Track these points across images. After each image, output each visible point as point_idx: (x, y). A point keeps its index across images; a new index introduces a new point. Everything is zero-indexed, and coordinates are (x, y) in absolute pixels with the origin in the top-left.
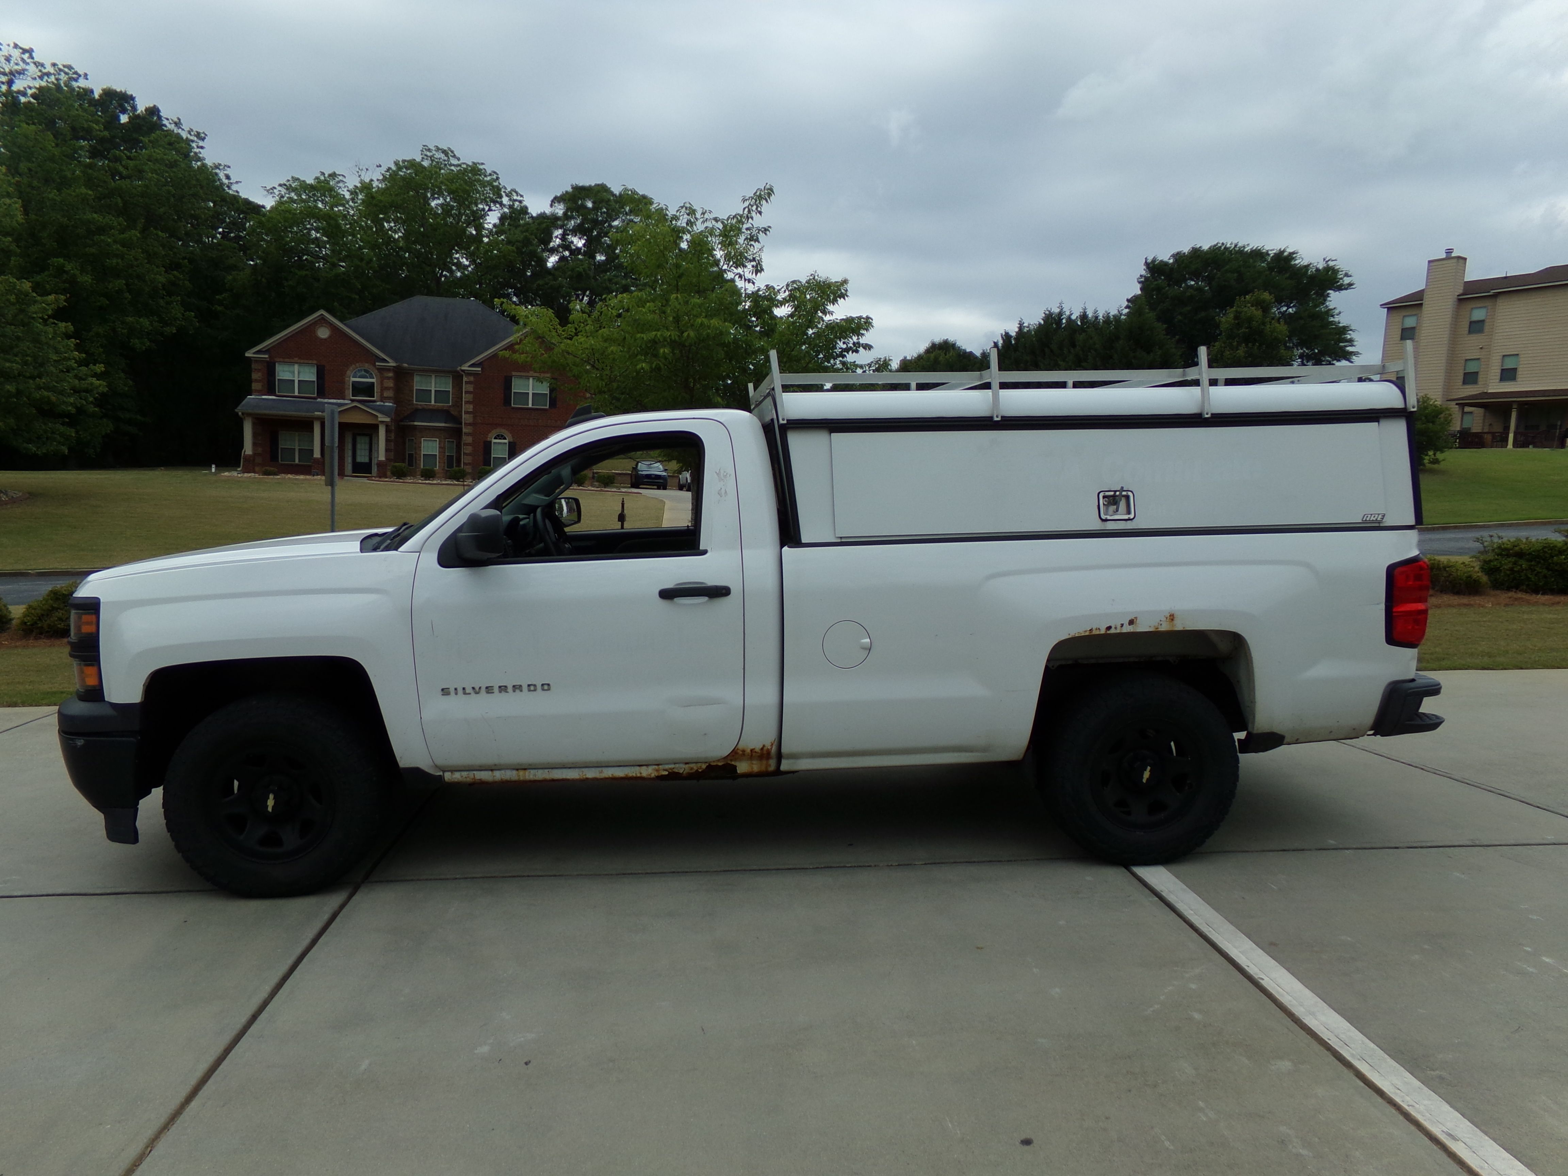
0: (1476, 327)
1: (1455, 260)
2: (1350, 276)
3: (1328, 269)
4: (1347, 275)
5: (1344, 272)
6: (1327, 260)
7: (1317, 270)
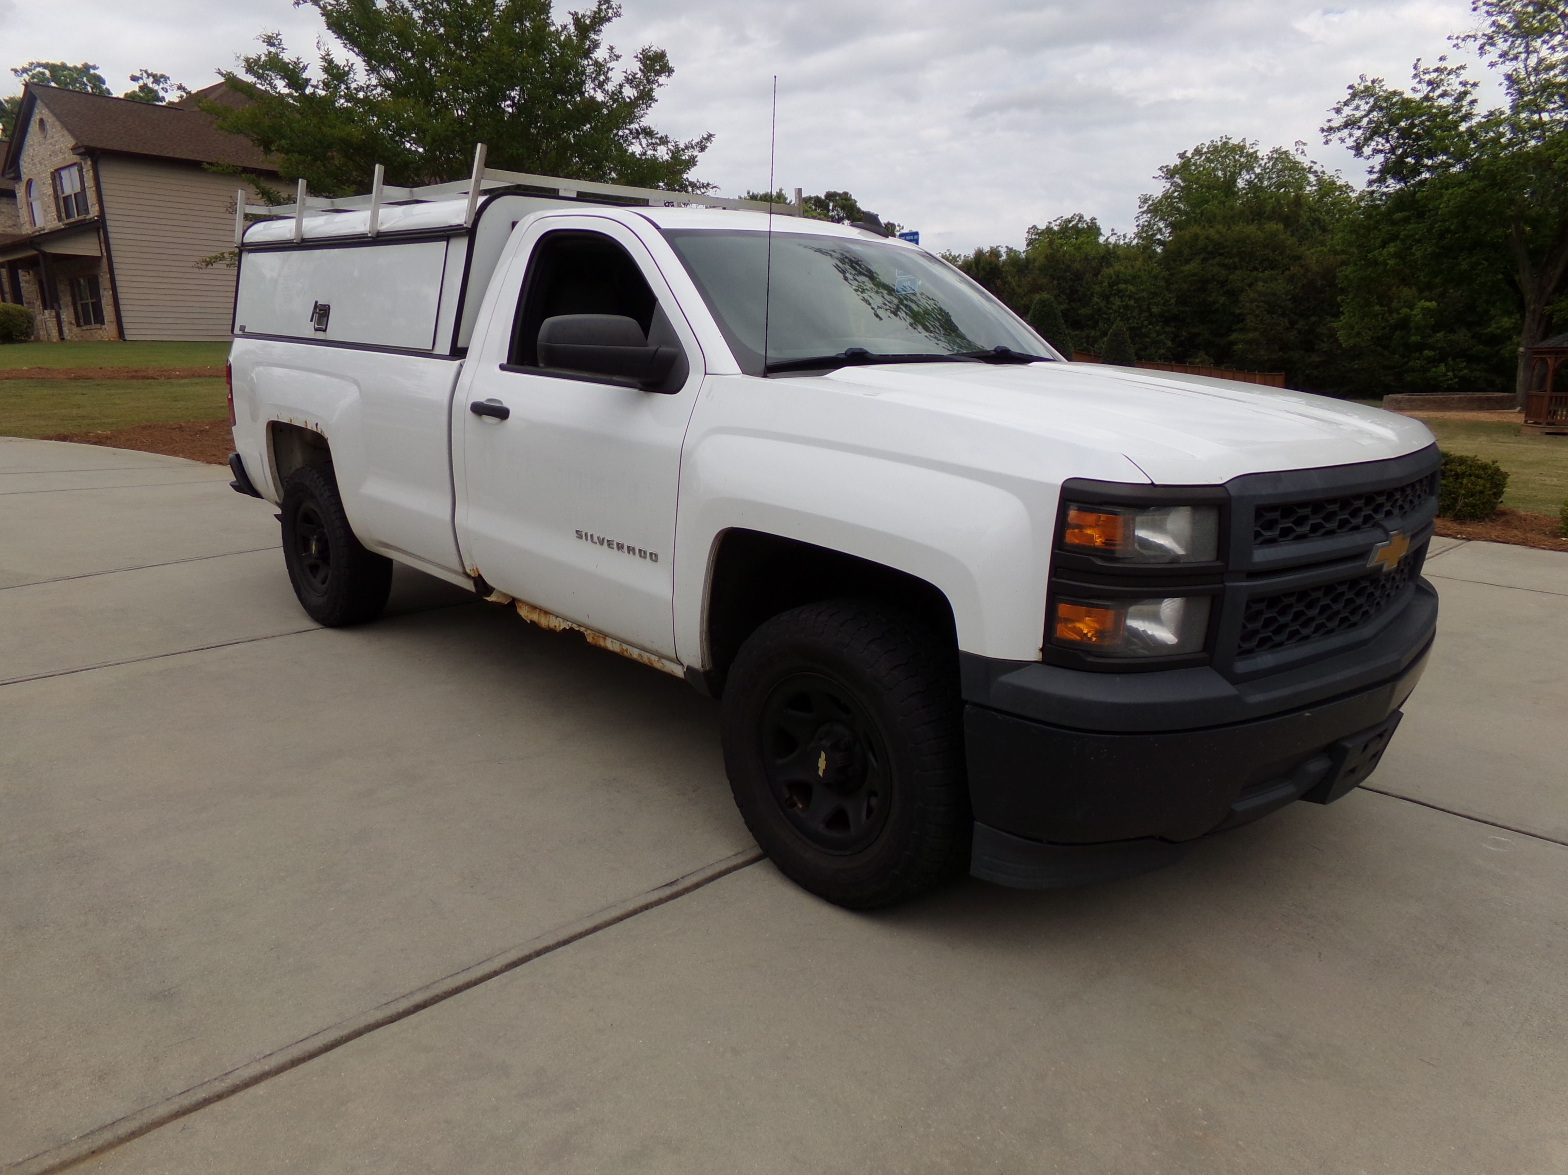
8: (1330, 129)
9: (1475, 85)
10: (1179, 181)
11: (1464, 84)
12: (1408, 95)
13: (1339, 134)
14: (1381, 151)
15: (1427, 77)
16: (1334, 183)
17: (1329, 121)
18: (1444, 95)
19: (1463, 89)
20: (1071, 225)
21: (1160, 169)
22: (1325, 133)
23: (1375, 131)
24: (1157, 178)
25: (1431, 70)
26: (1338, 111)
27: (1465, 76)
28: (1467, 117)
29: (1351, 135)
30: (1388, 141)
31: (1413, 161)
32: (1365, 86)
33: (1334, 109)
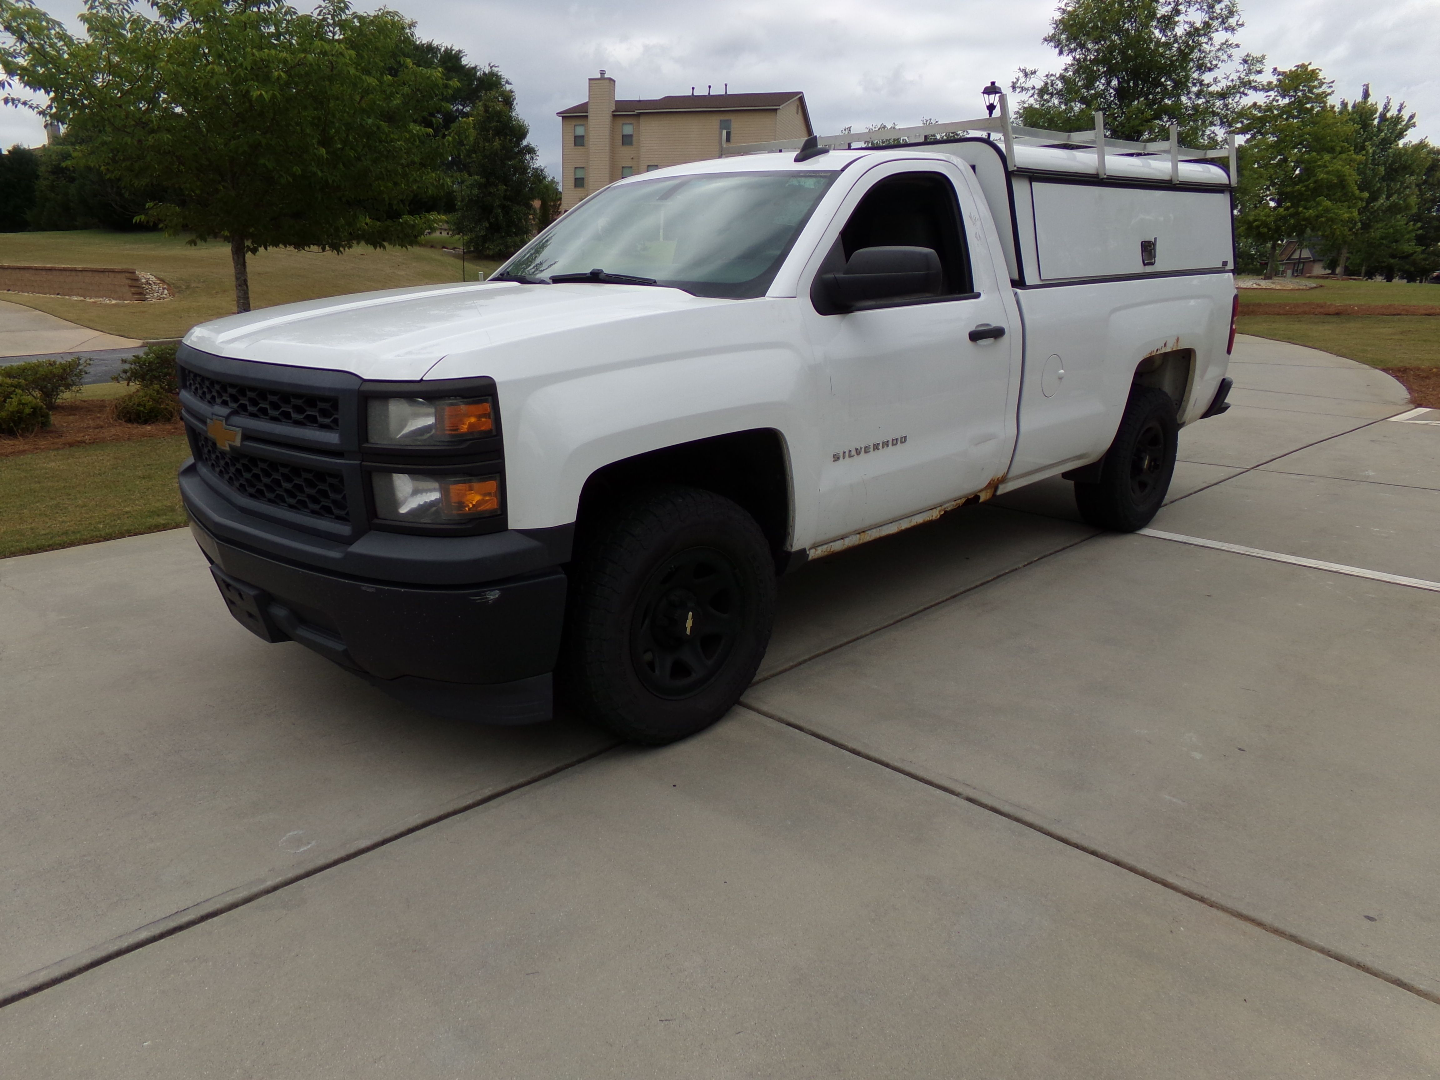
0: (627, 140)
1: (608, 81)
2: (511, 84)
3: (492, 74)
4: (507, 82)
5: (505, 80)
6: (491, 65)
7: (484, 73)
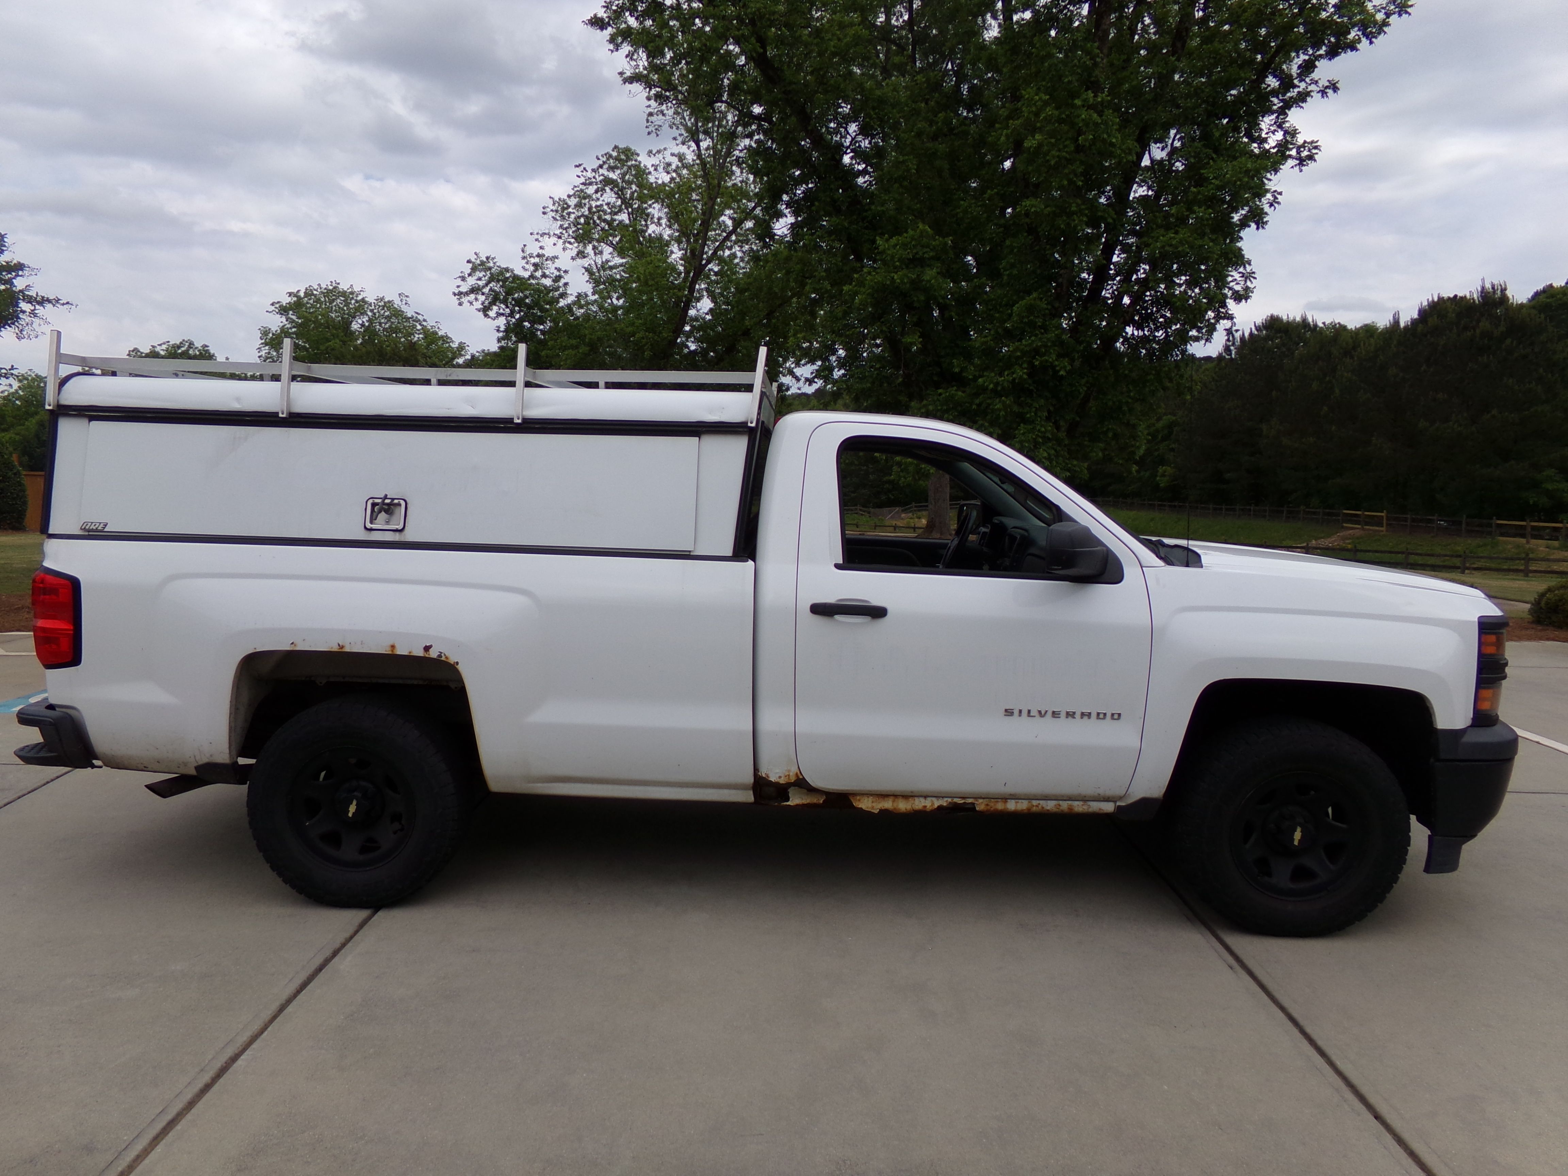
8: (460, 293)
9: (566, 272)
10: (294, 317)
11: (559, 270)
12: (519, 272)
13: (468, 298)
14: (503, 314)
15: (533, 260)
16: (437, 333)
17: (458, 287)
18: (544, 276)
19: (558, 274)
20: (180, 351)
21: (272, 304)
22: (457, 297)
23: (495, 299)
24: (270, 312)
25: (534, 255)
26: (463, 279)
27: (558, 263)
28: (563, 295)
29: (476, 299)
30: (507, 307)
31: (529, 325)
32: (481, 261)
33: (460, 277)
